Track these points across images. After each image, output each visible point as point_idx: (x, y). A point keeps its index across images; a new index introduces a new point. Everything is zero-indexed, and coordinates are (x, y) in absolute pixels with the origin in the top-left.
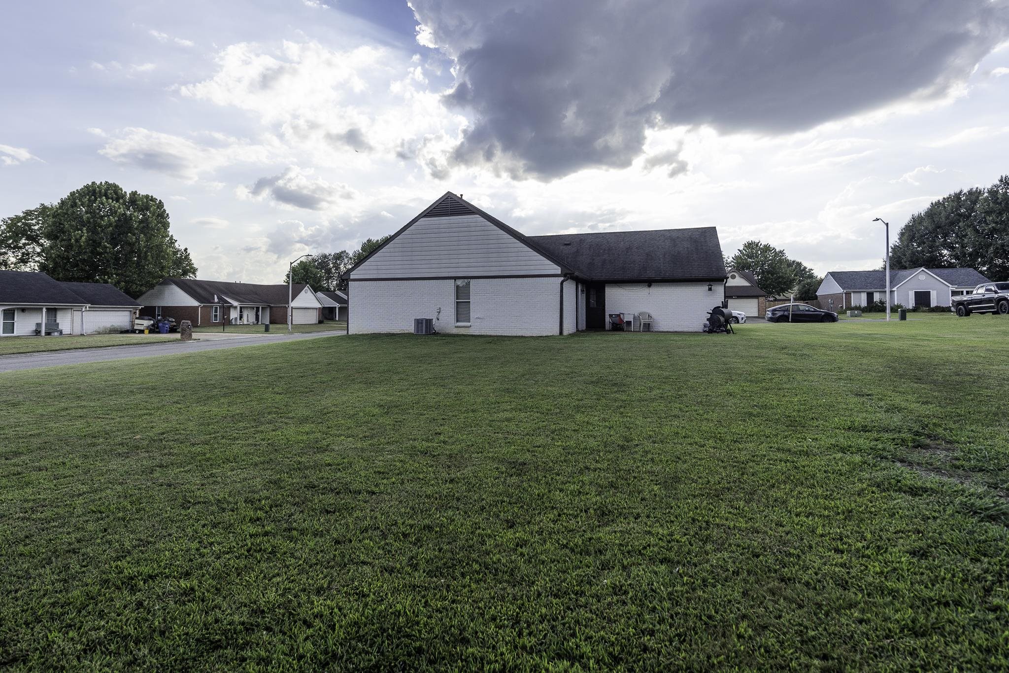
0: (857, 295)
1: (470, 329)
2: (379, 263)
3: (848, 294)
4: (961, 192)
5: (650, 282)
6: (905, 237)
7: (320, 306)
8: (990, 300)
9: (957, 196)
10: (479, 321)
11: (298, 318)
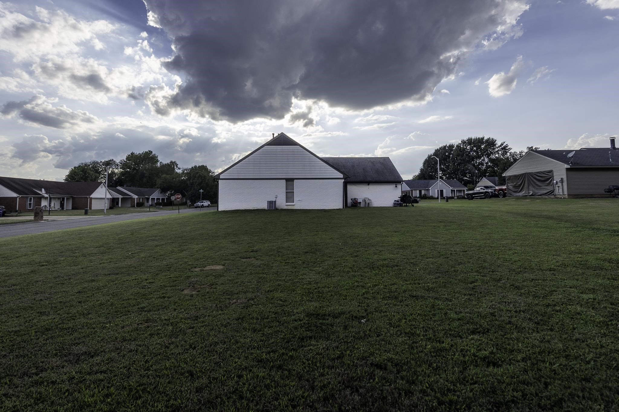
0: (415, 191)
1: (295, 206)
2: (239, 170)
3: (412, 191)
4: (446, 145)
5: (368, 183)
6: (426, 165)
7: (111, 197)
8: (482, 193)
9: (445, 147)
10: (299, 202)
11: (96, 206)
